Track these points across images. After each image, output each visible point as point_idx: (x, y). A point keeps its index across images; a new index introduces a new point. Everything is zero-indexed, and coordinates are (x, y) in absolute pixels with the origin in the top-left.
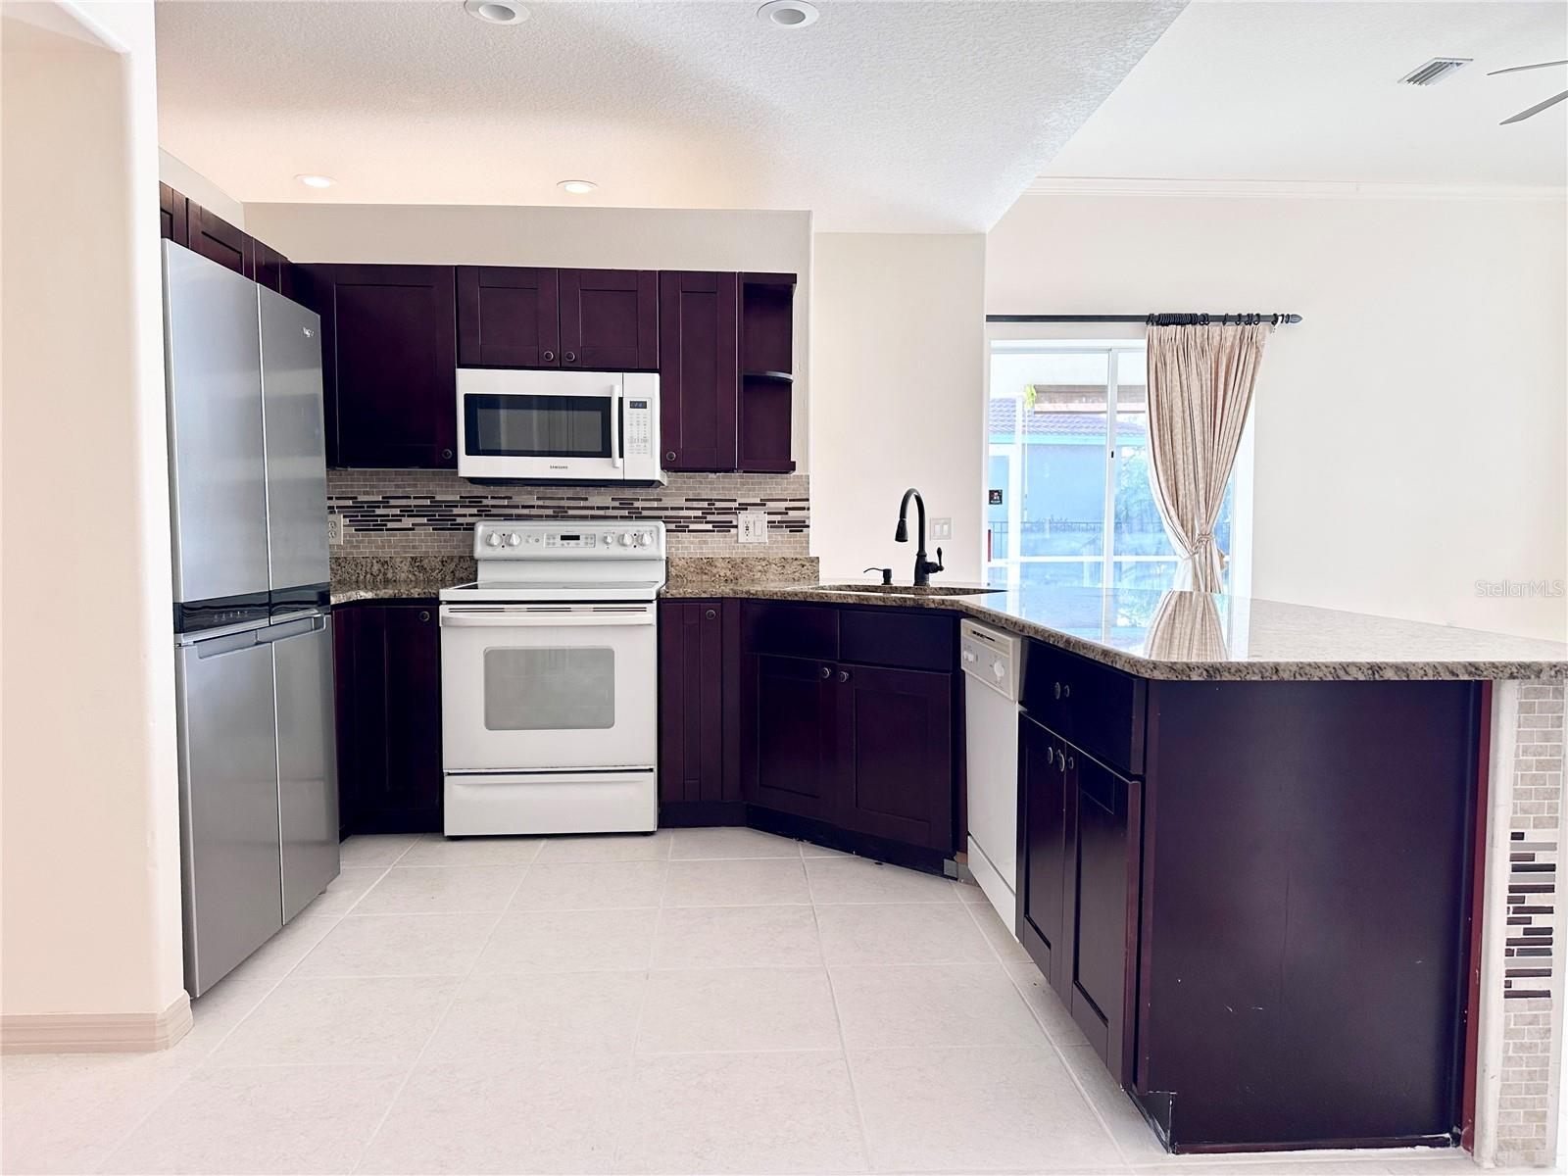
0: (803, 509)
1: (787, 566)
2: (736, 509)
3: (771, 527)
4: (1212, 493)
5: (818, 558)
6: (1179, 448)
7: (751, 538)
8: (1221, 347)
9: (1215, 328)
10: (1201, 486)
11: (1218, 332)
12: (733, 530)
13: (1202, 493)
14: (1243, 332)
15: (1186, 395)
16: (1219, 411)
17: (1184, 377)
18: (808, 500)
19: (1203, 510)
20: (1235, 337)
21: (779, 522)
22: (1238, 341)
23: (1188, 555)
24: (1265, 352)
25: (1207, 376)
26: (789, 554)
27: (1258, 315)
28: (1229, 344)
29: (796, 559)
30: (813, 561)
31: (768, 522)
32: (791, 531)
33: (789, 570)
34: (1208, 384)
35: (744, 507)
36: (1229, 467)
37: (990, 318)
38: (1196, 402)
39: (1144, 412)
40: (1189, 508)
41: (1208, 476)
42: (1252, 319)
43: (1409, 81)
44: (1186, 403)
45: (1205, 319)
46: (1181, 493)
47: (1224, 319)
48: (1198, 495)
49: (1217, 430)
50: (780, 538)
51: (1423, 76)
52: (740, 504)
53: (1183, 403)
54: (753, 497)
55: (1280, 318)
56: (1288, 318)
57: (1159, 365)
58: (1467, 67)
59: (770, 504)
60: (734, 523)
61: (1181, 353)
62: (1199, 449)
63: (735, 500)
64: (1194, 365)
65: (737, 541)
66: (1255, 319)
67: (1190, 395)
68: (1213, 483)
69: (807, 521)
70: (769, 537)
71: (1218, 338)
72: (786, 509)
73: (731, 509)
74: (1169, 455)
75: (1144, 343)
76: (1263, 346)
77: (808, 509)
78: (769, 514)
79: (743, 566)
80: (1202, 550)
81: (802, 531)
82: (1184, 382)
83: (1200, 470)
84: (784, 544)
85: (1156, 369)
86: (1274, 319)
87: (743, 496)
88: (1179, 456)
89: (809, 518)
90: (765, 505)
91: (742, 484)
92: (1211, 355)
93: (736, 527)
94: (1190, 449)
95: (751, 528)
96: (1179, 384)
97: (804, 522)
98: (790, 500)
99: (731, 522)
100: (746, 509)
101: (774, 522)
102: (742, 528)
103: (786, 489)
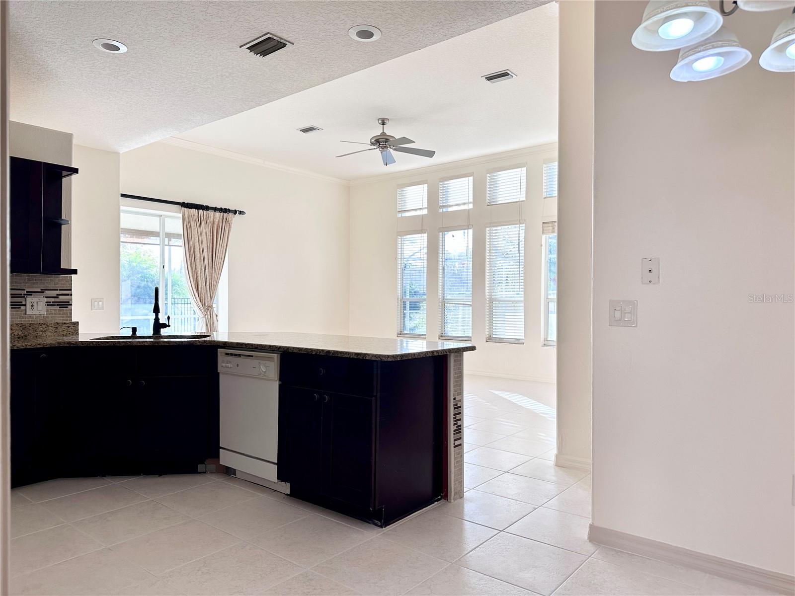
0: (68, 295)
1: (59, 328)
2: (24, 294)
3: (48, 305)
4: (212, 288)
5: (78, 322)
6: (198, 266)
7: (35, 312)
8: (214, 222)
9: (211, 213)
10: (208, 284)
11: (213, 215)
12: (23, 308)
13: (208, 287)
14: (223, 216)
15: (200, 242)
16: (214, 250)
17: (199, 233)
18: (71, 290)
19: (209, 295)
20: (219, 217)
21: (53, 302)
22: (221, 220)
23: (203, 316)
24: (232, 226)
25: (209, 234)
26: (59, 320)
27: (229, 209)
28: (217, 221)
29: (65, 323)
30: (75, 324)
31: (46, 302)
32: (60, 307)
33: (60, 329)
34: (209, 238)
35: (30, 294)
36: (219, 276)
37: (123, 195)
38: (205, 245)
39: (181, 246)
40: (203, 294)
41: (211, 279)
42: (226, 211)
43: (301, 130)
44: (201, 245)
45: (206, 208)
46: (200, 287)
47: (215, 209)
48: (206, 288)
49: (214, 259)
50: (53, 312)
51: (305, 130)
52: (27, 292)
53: (199, 246)
54: (36, 288)
55: (238, 212)
56: (241, 213)
57: (188, 227)
58: (321, 131)
59: (48, 293)
60: (24, 303)
61: (197, 222)
62: (207, 267)
63: (24, 290)
64: (204, 229)
65: (26, 314)
66: (228, 211)
67: (202, 242)
68: (213, 283)
69: (70, 301)
70: (47, 311)
71: (213, 217)
72: (57, 295)
73: (21, 294)
74: (194, 269)
75: (181, 215)
76: (232, 223)
77: (71, 295)
78: (46, 297)
79: (31, 328)
80: (209, 313)
81: (67, 307)
82: (200, 236)
83: (208, 276)
84: (56, 315)
85: (187, 227)
86: (235, 212)
87: (29, 287)
88: (199, 270)
89: (71, 300)
90: (43, 292)
91: (29, 280)
92: (210, 224)
93: (25, 305)
94: (203, 267)
95: (35, 305)
96: (197, 236)
97: (69, 302)
98: (60, 290)
99: (21, 302)
100: (31, 295)
101: (50, 302)
102: (28, 306)
103: (57, 284)
